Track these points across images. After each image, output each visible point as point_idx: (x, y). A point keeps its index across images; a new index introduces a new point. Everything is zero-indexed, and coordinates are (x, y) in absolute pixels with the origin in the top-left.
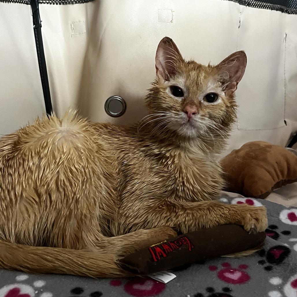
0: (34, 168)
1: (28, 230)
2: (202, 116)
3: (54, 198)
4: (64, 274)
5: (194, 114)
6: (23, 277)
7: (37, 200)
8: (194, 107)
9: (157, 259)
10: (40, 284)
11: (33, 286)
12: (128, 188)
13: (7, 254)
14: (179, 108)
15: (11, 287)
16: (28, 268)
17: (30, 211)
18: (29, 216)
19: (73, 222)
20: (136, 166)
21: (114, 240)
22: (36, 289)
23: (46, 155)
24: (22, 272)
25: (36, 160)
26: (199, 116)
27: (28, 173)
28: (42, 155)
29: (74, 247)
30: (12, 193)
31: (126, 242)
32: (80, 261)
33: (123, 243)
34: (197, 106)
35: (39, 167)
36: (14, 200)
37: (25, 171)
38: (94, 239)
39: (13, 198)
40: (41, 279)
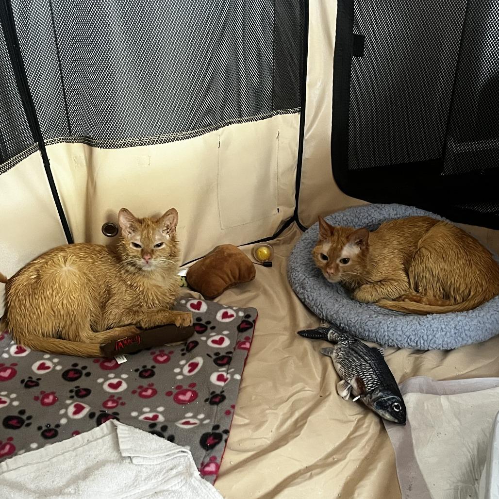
0: (50, 296)
1: (49, 330)
2: (155, 258)
3: (62, 313)
4: (69, 355)
5: (149, 259)
6: (47, 356)
7: (53, 314)
8: (149, 255)
9: (118, 349)
10: (56, 360)
11: (52, 362)
12: (110, 301)
13: (38, 343)
14: (140, 256)
15: (41, 362)
16: (50, 351)
17: (49, 321)
18: (49, 323)
19: (74, 326)
20: (116, 289)
21: (98, 335)
22: (54, 363)
23: (56, 288)
24: (47, 353)
25: (51, 291)
26: (153, 259)
27: (47, 299)
28: (54, 289)
29: (75, 341)
30: (39, 310)
31: (105, 336)
32: (78, 349)
33: (104, 337)
34: (150, 254)
35: (52, 295)
36: (40, 315)
37: (45, 298)
38: (86, 335)
39: (40, 313)
40: (56, 358)
